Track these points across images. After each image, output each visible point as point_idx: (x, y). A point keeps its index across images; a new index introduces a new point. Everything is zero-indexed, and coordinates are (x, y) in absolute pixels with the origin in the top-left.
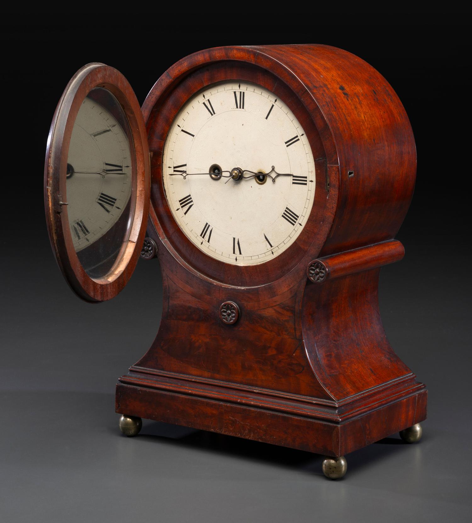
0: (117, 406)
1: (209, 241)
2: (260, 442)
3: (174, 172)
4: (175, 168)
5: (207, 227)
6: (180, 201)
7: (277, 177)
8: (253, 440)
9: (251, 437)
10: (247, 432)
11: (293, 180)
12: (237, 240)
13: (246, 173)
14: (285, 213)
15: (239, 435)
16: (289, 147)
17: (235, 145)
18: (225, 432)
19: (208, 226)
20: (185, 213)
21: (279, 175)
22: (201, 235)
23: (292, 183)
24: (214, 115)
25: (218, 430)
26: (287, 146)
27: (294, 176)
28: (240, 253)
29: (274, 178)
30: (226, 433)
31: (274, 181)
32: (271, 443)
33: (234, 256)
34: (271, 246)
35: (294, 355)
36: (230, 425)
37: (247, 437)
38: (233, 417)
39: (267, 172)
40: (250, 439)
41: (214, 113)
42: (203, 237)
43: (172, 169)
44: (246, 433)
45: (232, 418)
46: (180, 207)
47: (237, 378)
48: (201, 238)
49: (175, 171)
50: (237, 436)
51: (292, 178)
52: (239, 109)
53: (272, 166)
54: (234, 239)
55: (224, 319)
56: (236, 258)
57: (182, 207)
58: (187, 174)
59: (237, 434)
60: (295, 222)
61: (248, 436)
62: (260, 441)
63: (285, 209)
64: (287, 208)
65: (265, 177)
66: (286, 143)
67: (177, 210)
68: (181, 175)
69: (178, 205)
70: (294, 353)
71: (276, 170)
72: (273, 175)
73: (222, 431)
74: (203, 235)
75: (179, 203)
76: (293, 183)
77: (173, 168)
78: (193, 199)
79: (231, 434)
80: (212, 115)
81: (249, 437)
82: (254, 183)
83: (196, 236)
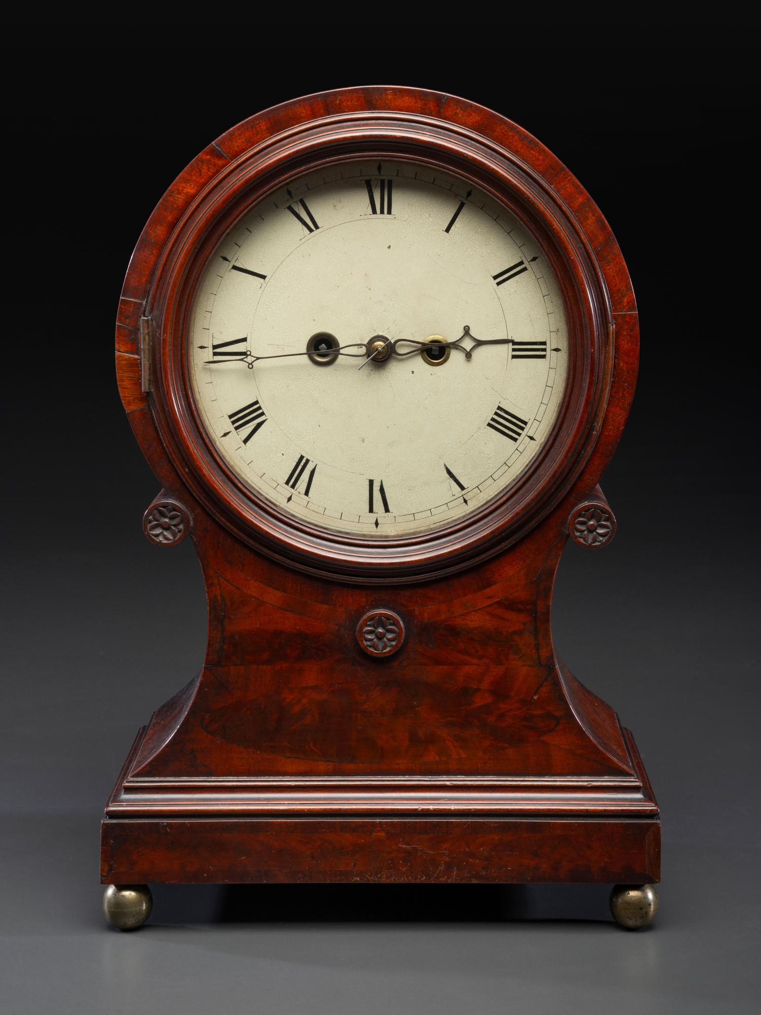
0: (106, 868)
1: (307, 493)
2: (475, 884)
3: (214, 357)
4: (215, 347)
5: (302, 464)
6: (231, 417)
7: (476, 348)
8: (458, 882)
9: (453, 878)
10: (441, 868)
11: (514, 350)
12: (379, 484)
13: (402, 345)
14: (496, 417)
15: (424, 878)
16: (503, 284)
17: (370, 289)
18: (387, 878)
19: (304, 461)
20: (246, 441)
21: (479, 343)
22: (287, 483)
23: (510, 357)
24: (316, 232)
25: (370, 876)
26: (498, 284)
27: (514, 343)
28: (387, 510)
29: (471, 350)
30: (392, 880)
31: (468, 356)
32: (501, 882)
33: (372, 518)
34: (462, 488)
35: (535, 698)
36: (401, 862)
37: (443, 880)
38: (408, 844)
39: (451, 339)
40: (449, 882)
41: (317, 227)
42: (293, 486)
43: (210, 351)
44: (440, 872)
45: (404, 846)
46: (231, 428)
47: (398, 764)
48: (288, 488)
49: (215, 354)
50: (418, 881)
51: (511, 346)
52: (379, 215)
53: (465, 327)
54: (371, 482)
55: (370, 647)
56: (377, 519)
57: (236, 428)
58: (258, 358)
59: (419, 876)
60: (519, 434)
61: (446, 877)
62: (474, 881)
63: (495, 410)
64: (499, 408)
65: (447, 350)
66: (495, 278)
67: (225, 435)
68: (242, 360)
69: (228, 425)
70: (535, 693)
71: (472, 333)
72: (468, 344)
73: (381, 878)
74: (292, 480)
75: (229, 421)
76: (514, 357)
77: (211, 348)
78: (264, 409)
79: (403, 880)
80: (311, 230)
81: (448, 878)
82: (419, 364)
83: (275, 485)
